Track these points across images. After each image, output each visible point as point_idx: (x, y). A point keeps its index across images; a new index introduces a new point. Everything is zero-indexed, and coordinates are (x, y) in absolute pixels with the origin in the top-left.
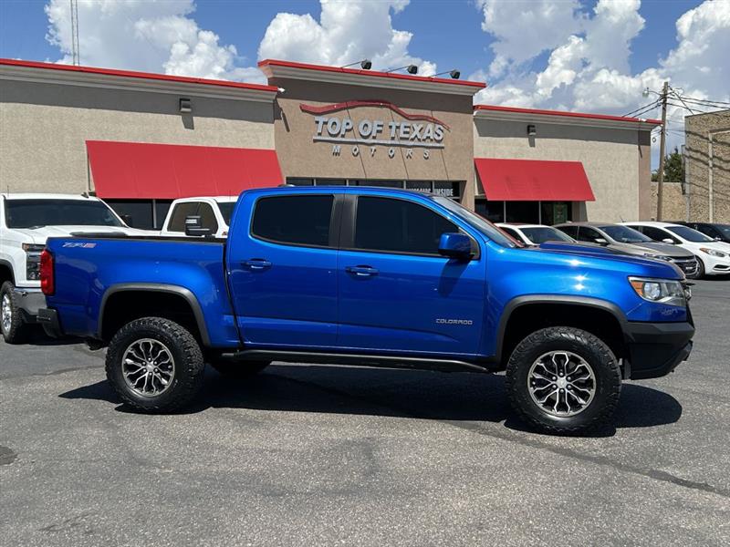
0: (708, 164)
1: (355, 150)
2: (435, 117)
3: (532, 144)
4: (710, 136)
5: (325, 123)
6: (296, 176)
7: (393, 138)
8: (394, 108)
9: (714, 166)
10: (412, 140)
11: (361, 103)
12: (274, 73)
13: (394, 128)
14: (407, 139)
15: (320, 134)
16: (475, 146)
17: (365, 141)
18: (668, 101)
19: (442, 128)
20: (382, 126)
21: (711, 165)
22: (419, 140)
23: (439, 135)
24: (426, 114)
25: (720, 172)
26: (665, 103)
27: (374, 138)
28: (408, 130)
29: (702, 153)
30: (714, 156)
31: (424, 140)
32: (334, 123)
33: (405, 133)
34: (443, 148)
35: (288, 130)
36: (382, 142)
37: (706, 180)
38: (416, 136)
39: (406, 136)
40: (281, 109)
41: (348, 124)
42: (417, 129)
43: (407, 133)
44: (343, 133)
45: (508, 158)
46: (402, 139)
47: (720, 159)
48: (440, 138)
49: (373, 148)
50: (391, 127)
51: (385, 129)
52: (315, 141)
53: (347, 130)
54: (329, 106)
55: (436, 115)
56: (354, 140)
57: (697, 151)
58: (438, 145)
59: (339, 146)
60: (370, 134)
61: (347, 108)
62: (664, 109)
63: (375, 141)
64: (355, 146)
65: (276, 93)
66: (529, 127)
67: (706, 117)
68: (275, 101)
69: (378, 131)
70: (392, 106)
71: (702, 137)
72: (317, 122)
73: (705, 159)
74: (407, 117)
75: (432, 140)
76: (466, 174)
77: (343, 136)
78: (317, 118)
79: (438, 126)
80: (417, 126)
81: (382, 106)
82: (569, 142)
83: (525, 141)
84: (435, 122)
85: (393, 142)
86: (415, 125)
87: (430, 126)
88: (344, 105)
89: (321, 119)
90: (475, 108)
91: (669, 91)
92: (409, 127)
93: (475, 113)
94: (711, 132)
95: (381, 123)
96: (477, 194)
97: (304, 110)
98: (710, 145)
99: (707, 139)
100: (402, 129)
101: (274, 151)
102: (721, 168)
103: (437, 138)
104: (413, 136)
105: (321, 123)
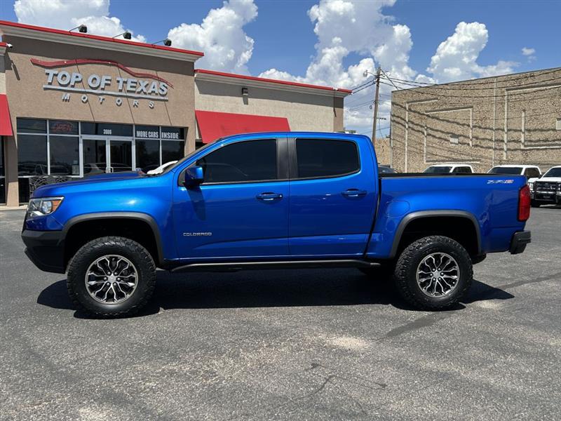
0: (405, 126)
1: (84, 98)
2: (159, 76)
3: (246, 103)
4: (407, 106)
5: (56, 75)
6: (26, 116)
7: (121, 91)
8: (122, 67)
9: (409, 127)
10: (139, 93)
11: (89, 61)
12: (4, 32)
13: (121, 83)
14: (134, 92)
15: (50, 84)
16: (196, 101)
17: (94, 91)
18: (381, 80)
19: (166, 85)
20: (110, 80)
21: (407, 127)
22: (145, 93)
23: (163, 90)
24: (151, 73)
25: (413, 132)
26: (378, 81)
27: (103, 89)
28: (135, 85)
29: (401, 118)
30: (409, 121)
31: (150, 94)
32: (64, 76)
33: (131, 87)
34: (167, 101)
35: (19, 79)
36: (109, 93)
37: (403, 137)
38: (142, 90)
39: (134, 89)
40: (12, 62)
41: (77, 77)
42: (143, 85)
43: (135, 87)
44: (72, 84)
45: (226, 112)
46: (128, 91)
47: (413, 123)
48: (164, 93)
49: (102, 97)
50: (118, 82)
51: (114, 83)
52: (46, 89)
53: (76, 82)
54: (58, 62)
55: (160, 74)
56: (83, 90)
57: (398, 117)
58: (162, 98)
59: (69, 94)
60: (99, 86)
61: (77, 64)
62: (378, 86)
63: (104, 92)
64: (84, 95)
65: (5, 48)
66: (243, 89)
67: (405, 92)
68: (6, 54)
69: (106, 84)
70: (119, 65)
71: (402, 107)
72: (48, 74)
73: (403, 122)
74: (134, 75)
75: (157, 94)
76: (188, 121)
77: (73, 86)
78: (47, 71)
79: (162, 84)
80: (143, 82)
81: (110, 65)
82: (276, 102)
83: (240, 100)
84: (160, 80)
85: (120, 94)
86: (141, 82)
87: (155, 83)
88: (74, 61)
89: (52, 72)
90: (195, 71)
91: (381, 73)
92: (136, 83)
93: (195, 75)
94: (408, 103)
95: (109, 78)
96: (198, 138)
97: (35, 63)
98: (407, 112)
99: (405, 108)
100: (129, 84)
101: (5, 95)
102: (413, 129)
103: (161, 93)
104: (139, 90)
105: (51, 76)
